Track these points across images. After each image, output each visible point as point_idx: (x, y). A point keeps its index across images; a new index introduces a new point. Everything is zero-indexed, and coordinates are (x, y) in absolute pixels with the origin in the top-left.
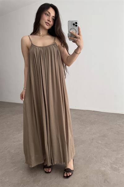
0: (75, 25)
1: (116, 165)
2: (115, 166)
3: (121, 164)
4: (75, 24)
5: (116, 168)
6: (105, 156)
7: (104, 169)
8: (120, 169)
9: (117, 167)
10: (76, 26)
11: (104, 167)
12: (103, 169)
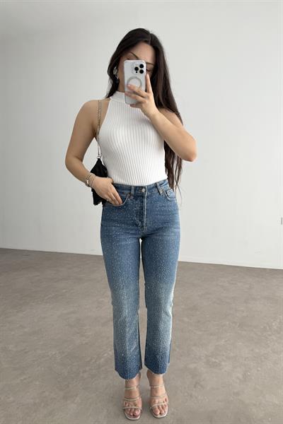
0: (138, 71)
1: (216, 358)
2: (213, 360)
3: (223, 355)
4: (140, 69)
5: (215, 362)
6: (195, 345)
7: (195, 365)
8: (223, 363)
9: (217, 361)
10: (142, 72)
11: (195, 363)
12: (192, 366)
